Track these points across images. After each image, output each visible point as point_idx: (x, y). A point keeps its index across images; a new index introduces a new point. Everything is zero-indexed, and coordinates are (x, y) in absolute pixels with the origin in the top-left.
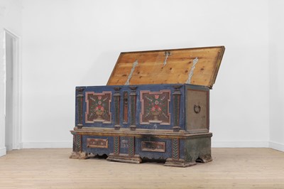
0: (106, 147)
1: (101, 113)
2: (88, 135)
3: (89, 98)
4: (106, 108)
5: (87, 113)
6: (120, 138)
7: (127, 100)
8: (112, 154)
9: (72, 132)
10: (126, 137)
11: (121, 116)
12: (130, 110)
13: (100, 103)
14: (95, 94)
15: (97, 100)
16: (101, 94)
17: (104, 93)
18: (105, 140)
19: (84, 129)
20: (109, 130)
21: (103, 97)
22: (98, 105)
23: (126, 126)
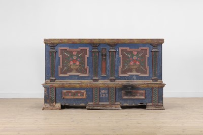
0: (85, 97)
1: (76, 67)
2: (63, 87)
3: (62, 53)
4: (82, 62)
5: (60, 67)
6: (99, 89)
7: (105, 55)
8: (91, 103)
9: (43, 85)
10: (108, 88)
11: (99, 69)
12: (108, 64)
13: (75, 58)
14: (68, 49)
15: (72, 55)
16: (77, 50)
17: (80, 49)
18: (83, 91)
19: (58, 83)
20: (86, 82)
21: (78, 52)
22: (73, 60)
23: (104, 78)
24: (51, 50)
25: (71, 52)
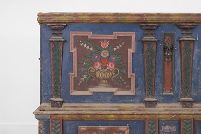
1: (108, 75)
2: (80, 119)
3: (76, 45)
4: (121, 65)
5: (73, 74)
6: (159, 123)
7: (172, 49)
10: (178, 122)
11: (158, 80)
12: (178, 69)
13: (105, 54)
14: (90, 35)
15: (99, 50)
16: (109, 37)
17: (115, 35)
18: (123, 128)
19: (68, 110)
20: (130, 108)
21: (113, 43)
22: (101, 60)
23: (168, 99)
24: (54, 38)
25: (96, 43)
